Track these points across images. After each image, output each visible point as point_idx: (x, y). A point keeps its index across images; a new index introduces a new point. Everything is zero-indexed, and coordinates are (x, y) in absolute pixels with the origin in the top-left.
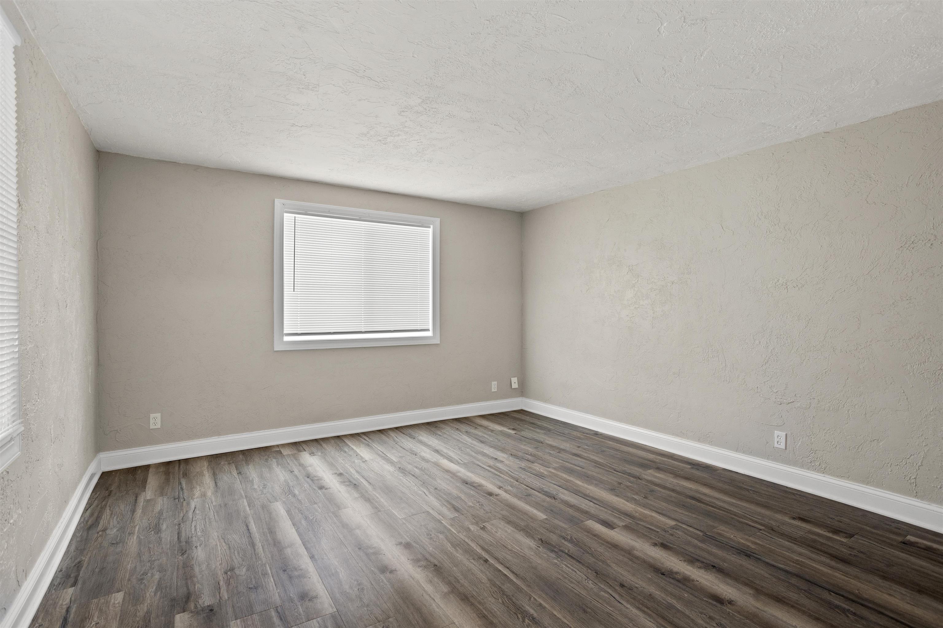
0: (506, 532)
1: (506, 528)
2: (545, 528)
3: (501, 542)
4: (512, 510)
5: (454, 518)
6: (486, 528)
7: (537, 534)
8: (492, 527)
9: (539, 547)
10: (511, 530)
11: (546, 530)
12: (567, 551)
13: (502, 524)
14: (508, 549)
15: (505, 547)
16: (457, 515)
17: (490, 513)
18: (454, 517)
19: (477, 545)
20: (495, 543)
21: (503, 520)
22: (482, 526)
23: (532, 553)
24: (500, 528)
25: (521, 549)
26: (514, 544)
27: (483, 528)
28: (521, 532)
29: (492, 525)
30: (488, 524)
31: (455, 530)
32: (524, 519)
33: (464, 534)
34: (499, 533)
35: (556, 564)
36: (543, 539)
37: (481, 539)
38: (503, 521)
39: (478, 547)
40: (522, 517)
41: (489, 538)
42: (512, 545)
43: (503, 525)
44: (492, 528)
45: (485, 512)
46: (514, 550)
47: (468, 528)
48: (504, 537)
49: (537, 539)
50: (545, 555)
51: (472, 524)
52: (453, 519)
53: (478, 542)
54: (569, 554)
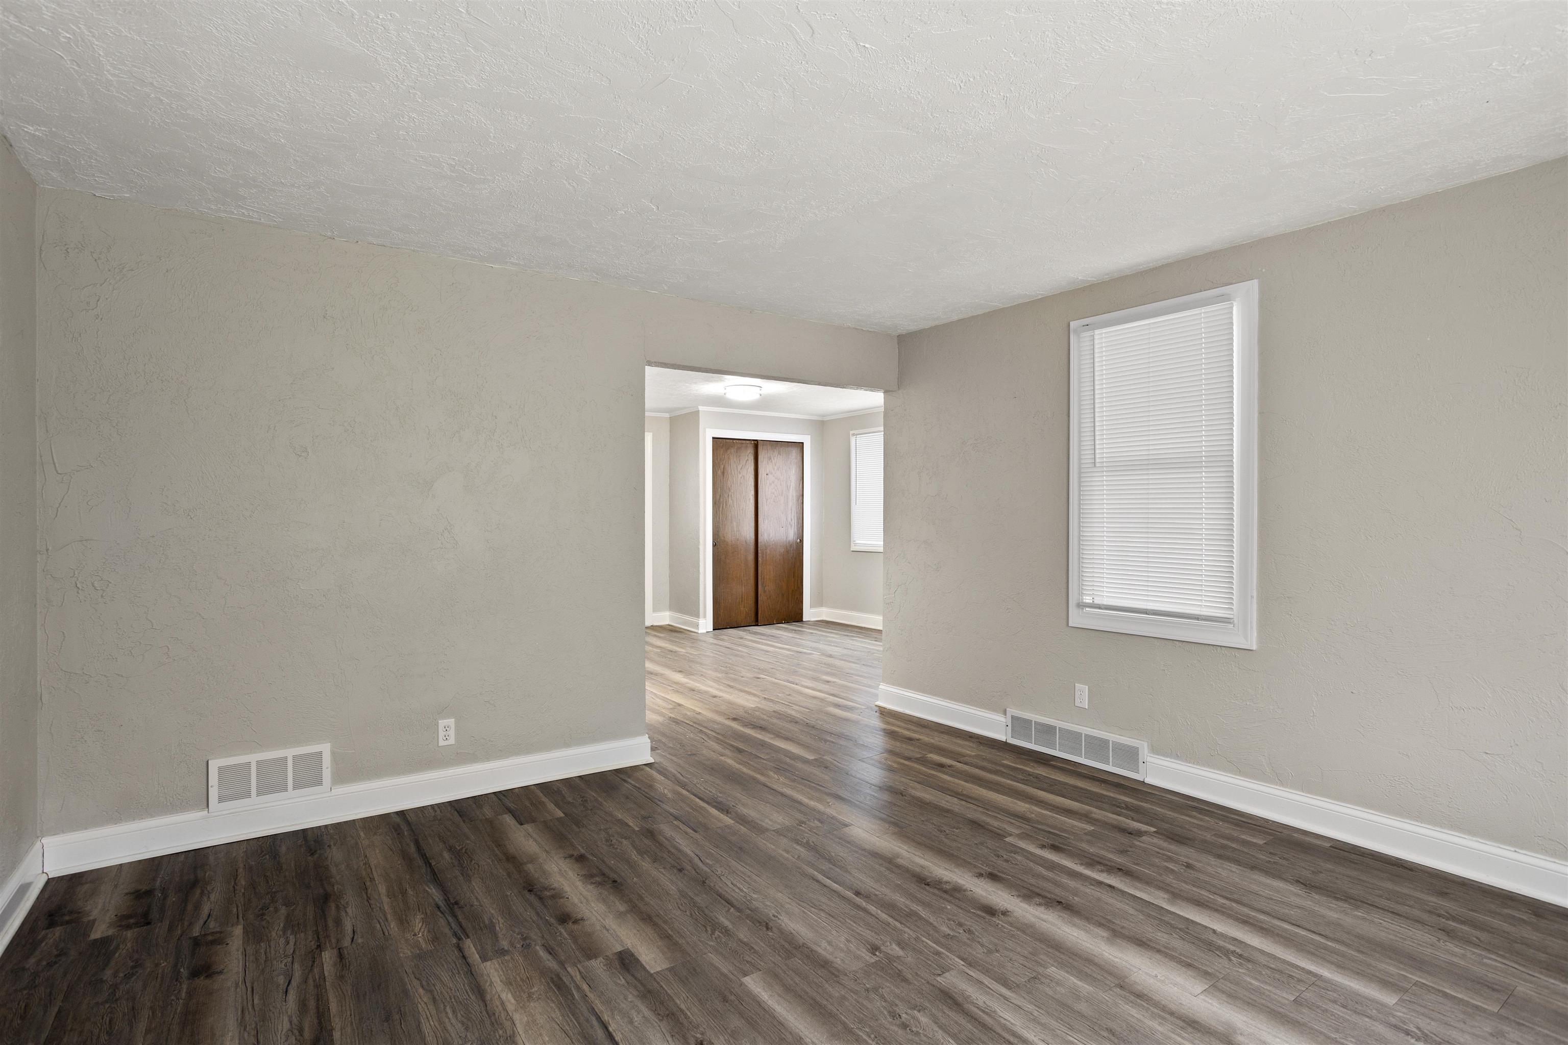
0: (830, 943)
1: (831, 950)
2: (756, 952)
3: (838, 923)
4: (818, 998)
5: (943, 973)
6: (868, 950)
7: (772, 939)
8: (859, 952)
9: (774, 916)
10: (820, 946)
11: (753, 948)
12: (732, 910)
13: (838, 960)
14: (825, 911)
15: (829, 915)
16: (938, 979)
17: (867, 990)
18: (944, 975)
19: (877, 916)
20: (847, 920)
21: (838, 970)
22: (877, 953)
23: (787, 906)
24: (842, 950)
25: (804, 912)
26: (816, 921)
27: (874, 949)
28: (801, 941)
29: (858, 958)
30: (868, 958)
31: (927, 943)
32: (793, 974)
33: (907, 936)
34: (843, 939)
35: (755, 892)
36: (765, 929)
37: (872, 927)
38: (837, 966)
39: (874, 913)
40: (797, 979)
41: (860, 929)
42: (819, 918)
43: (836, 958)
44: (859, 950)
45: (880, 990)
46: (816, 911)
47: (902, 948)
48: (834, 932)
49: (774, 929)
50: (768, 903)
51: (898, 957)
52: (944, 970)
53: (877, 920)
54: (730, 906)
